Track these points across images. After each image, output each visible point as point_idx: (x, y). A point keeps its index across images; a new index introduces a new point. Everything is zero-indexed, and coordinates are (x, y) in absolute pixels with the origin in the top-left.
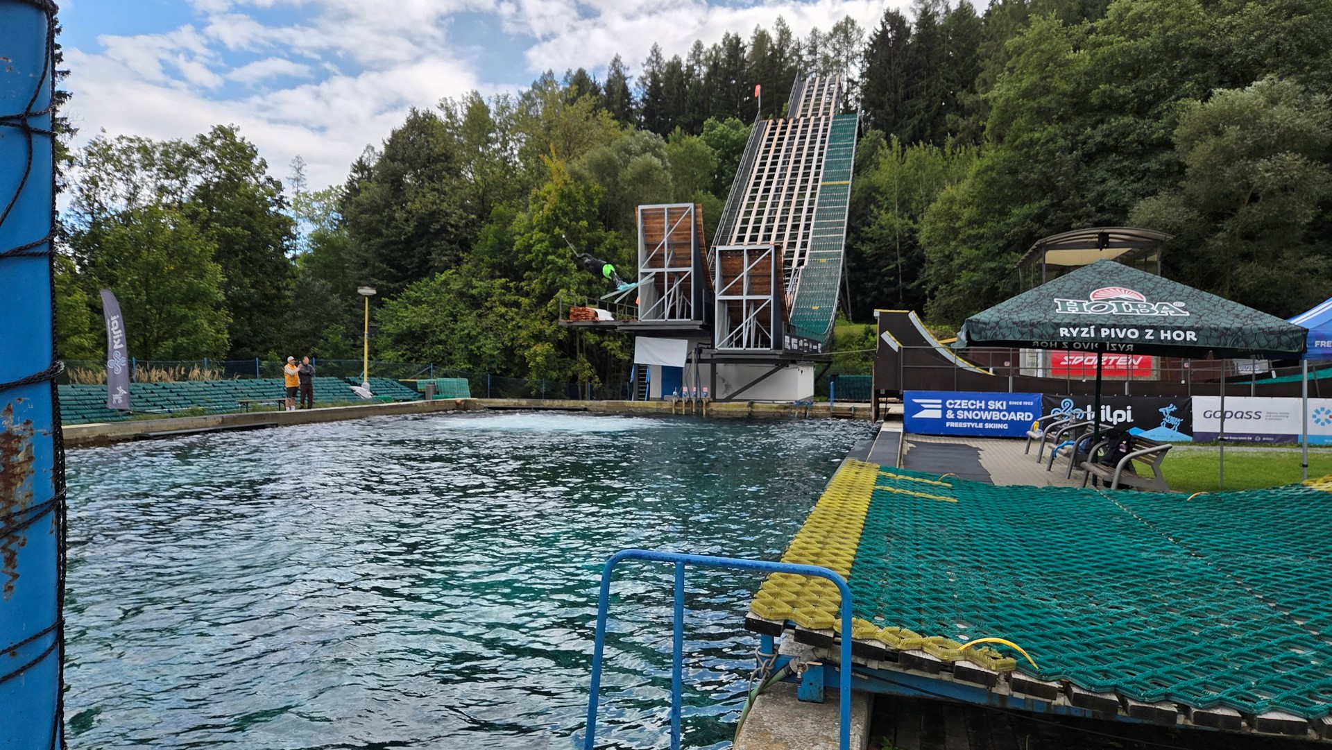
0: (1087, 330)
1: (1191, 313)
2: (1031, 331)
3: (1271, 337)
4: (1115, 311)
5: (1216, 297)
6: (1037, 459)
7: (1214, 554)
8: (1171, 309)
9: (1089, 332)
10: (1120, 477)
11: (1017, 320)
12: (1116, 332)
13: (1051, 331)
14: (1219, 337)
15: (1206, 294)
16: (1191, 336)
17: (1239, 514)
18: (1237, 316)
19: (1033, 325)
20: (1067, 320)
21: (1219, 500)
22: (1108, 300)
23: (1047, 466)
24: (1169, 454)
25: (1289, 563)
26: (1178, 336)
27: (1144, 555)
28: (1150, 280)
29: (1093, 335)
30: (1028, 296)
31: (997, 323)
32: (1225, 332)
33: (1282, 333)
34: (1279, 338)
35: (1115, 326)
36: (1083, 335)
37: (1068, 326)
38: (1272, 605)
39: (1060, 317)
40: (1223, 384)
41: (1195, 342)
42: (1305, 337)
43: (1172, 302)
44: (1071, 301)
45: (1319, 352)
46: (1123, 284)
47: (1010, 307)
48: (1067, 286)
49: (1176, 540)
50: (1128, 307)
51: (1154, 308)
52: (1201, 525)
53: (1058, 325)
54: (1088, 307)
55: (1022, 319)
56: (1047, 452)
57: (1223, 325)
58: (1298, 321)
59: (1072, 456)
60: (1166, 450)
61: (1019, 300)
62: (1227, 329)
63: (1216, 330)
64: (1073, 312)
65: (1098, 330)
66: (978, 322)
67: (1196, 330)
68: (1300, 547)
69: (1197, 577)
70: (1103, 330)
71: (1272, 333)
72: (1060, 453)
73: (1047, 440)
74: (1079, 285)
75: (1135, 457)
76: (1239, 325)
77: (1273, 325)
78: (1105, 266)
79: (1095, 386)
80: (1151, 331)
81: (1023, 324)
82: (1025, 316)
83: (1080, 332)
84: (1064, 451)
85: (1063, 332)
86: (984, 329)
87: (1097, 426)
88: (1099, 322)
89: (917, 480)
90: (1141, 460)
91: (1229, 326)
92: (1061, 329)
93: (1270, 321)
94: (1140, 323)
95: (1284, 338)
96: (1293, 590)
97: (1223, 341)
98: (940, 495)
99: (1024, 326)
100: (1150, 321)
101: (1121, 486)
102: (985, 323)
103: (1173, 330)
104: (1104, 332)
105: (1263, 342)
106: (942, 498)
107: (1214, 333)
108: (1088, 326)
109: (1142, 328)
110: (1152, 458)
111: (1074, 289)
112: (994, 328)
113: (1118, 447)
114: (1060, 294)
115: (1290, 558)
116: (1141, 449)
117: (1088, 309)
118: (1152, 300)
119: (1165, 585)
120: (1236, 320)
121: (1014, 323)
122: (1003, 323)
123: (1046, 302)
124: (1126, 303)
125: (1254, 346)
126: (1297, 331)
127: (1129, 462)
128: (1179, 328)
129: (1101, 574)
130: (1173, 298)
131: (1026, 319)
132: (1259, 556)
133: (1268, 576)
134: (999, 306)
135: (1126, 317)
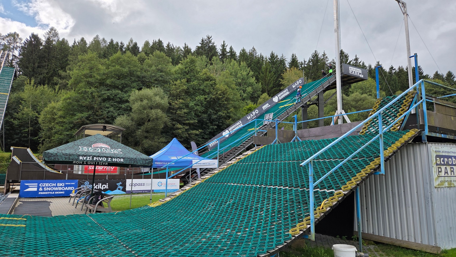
0: (89, 157)
1: (123, 153)
2: (69, 157)
3: (144, 161)
4: (99, 151)
5: (130, 148)
6: (72, 204)
7: (116, 233)
8: (117, 151)
9: (90, 158)
10: (97, 208)
11: (64, 153)
12: (99, 159)
13: (76, 158)
14: (130, 161)
15: (128, 147)
16: (122, 160)
17: (129, 217)
18: (135, 154)
19: (70, 155)
20: (83, 154)
21: (124, 213)
22: (97, 147)
23: (75, 206)
24: (113, 199)
25: (137, 232)
26: (118, 160)
27: (93, 237)
28: (112, 142)
29: (91, 159)
30: (70, 144)
31: (56, 154)
32: (131, 159)
33: (147, 160)
34: (146, 161)
35: (99, 156)
36: (88, 159)
37: (83, 156)
38: (127, 248)
39: (80, 152)
40: (133, 175)
41: (123, 162)
42: (152, 161)
43: (118, 149)
44: (85, 147)
45: (156, 165)
46: (104, 142)
47: (63, 148)
48: (85, 142)
49: (106, 229)
50: (104, 150)
51: (112, 151)
52: (115, 223)
53: (79, 155)
54: (91, 149)
55: (66, 153)
56: (76, 201)
57: (131, 157)
58: (152, 157)
59: (83, 202)
60: (112, 198)
61: (66, 146)
62: (132, 158)
63: (129, 158)
64: (85, 151)
65: (93, 158)
66: (49, 153)
67: (124, 158)
68: (142, 226)
69: (107, 242)
70: (94, 158)
71: (144, 160)
72: (80, 201)
73: (76, 197)
74: (89, 142)
75: (103, 201)
76: (135, 157)
77: (144, 157)
78: (98, 136)
79: (92, 177)
80: (110, 158)
81: (66, 154)
82: (67, 152)
83: (87, 158)
84: (81, 201)
85: (81, 158)
86: (51, 156)
87: (92, 191)
88: (94, 155)
89: (10, 218)
90: (104, 202)
91: (132, 157)
92: (80, 157)
93: (144, 156)
94: (107, 155)
95: (147, 161)
96: (135, 241)
97: (131, 162)
98: (19, 224)
99: (66, 155)
100: (110, 155)
101: (97, 212)
102: (51, 154)
103: (117, 158)
104: (95, 159)
105: (141, 162)
106: (18, 225)
107: (129, 160)
108: (90, 156)
109: (107, 157)
110: (107, 201)
111: (87, 143)
112: (55, 156)
113: (98, 198)
114: (81, 145)
115: (138, 230)
116: (105, 198)
117: (91, 150)
118: (112, 148)
119: (95, 247)
120: (135, 155)
121: (63, 154)
122: (58, 154)
123: (76, 147)
124: (104, 149)
125: (139, 164)
126: (150, 159)
127: (101, 202)
128: (119, 158)
129: (74, 248)
130: (118, 148)
131: (68, 153)
132: (129, 231)
133: (129, 238)
134: (58, 148)
135: (103, 153)
